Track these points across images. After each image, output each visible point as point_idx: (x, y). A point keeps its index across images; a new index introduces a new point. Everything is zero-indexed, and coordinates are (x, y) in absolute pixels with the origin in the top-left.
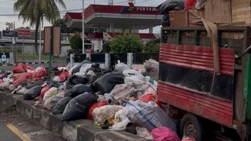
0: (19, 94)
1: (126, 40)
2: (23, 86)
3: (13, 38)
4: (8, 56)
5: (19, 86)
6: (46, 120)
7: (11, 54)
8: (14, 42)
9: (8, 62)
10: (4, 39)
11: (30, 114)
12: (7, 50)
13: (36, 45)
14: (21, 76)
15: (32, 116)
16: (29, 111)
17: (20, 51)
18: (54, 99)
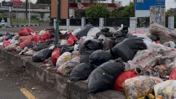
0: (26, 55)
1: (98, 8)
2: (29, 48)
3: (10, 7)
4: (6, 21)
5: (26, 48)
6: (63, 86)
7: (8, 20)
8: (10, 10)
9: (6, 25)
10: (3, 8)
11: (41, 78)
12: (5, 16)
13: (27, 12)
14: (27, 39)
15: (45, 80)
16: (41, 74)
17: (14, 17)
18: (70, 65)
